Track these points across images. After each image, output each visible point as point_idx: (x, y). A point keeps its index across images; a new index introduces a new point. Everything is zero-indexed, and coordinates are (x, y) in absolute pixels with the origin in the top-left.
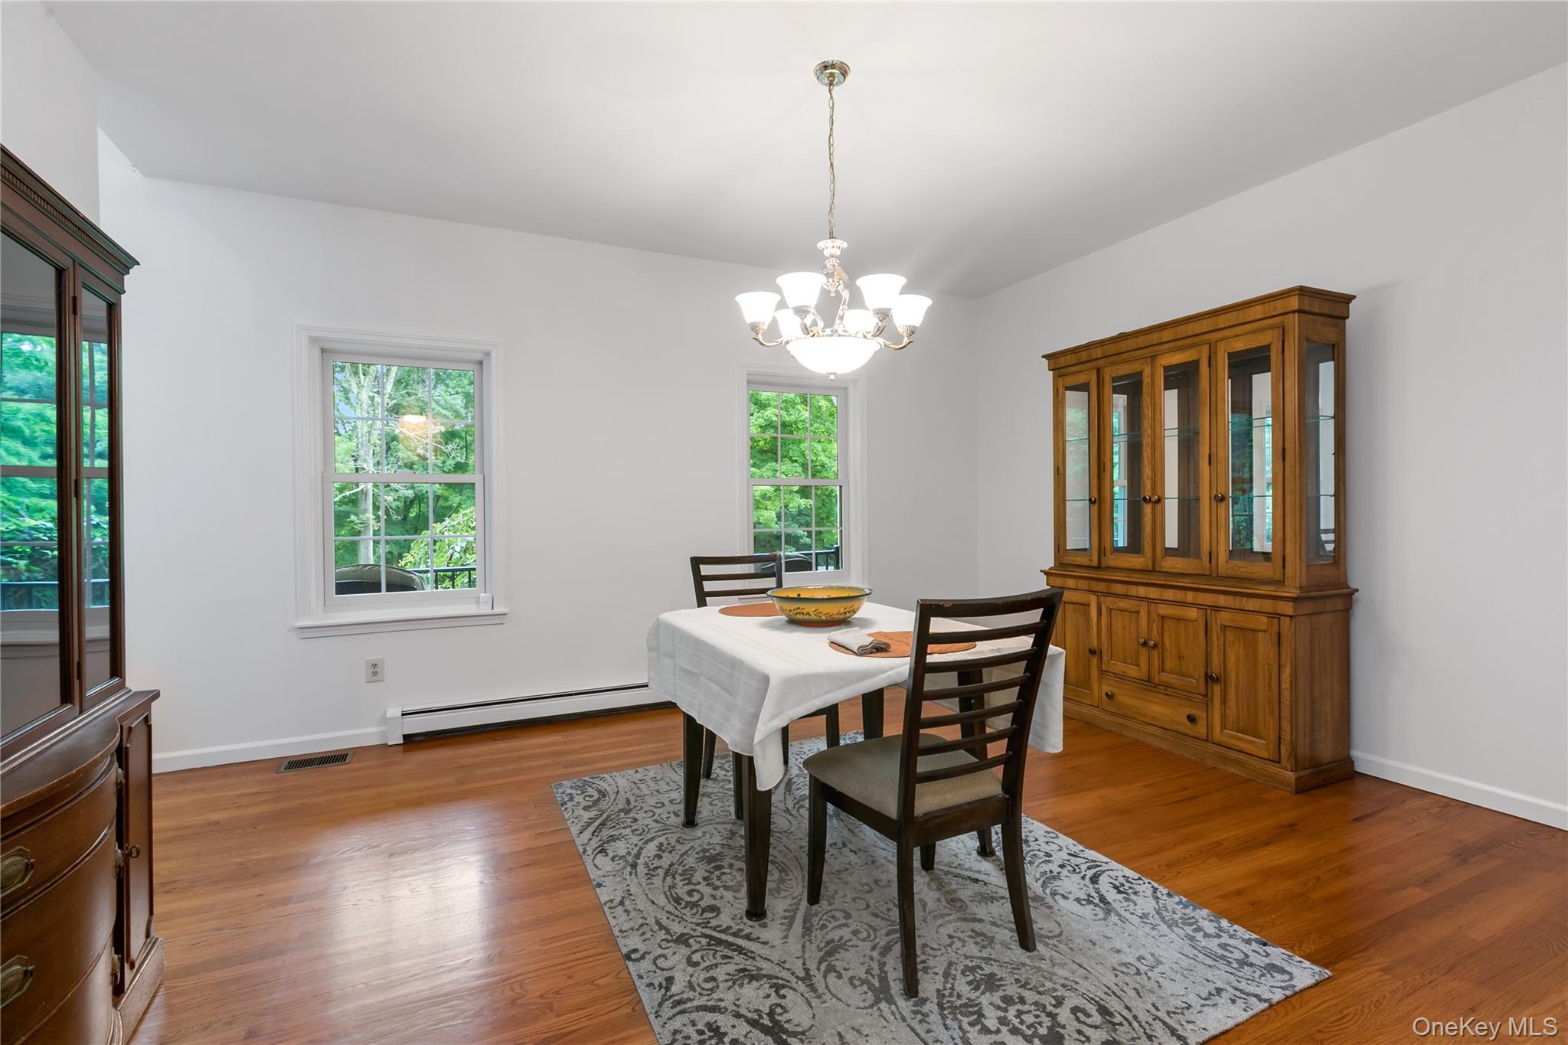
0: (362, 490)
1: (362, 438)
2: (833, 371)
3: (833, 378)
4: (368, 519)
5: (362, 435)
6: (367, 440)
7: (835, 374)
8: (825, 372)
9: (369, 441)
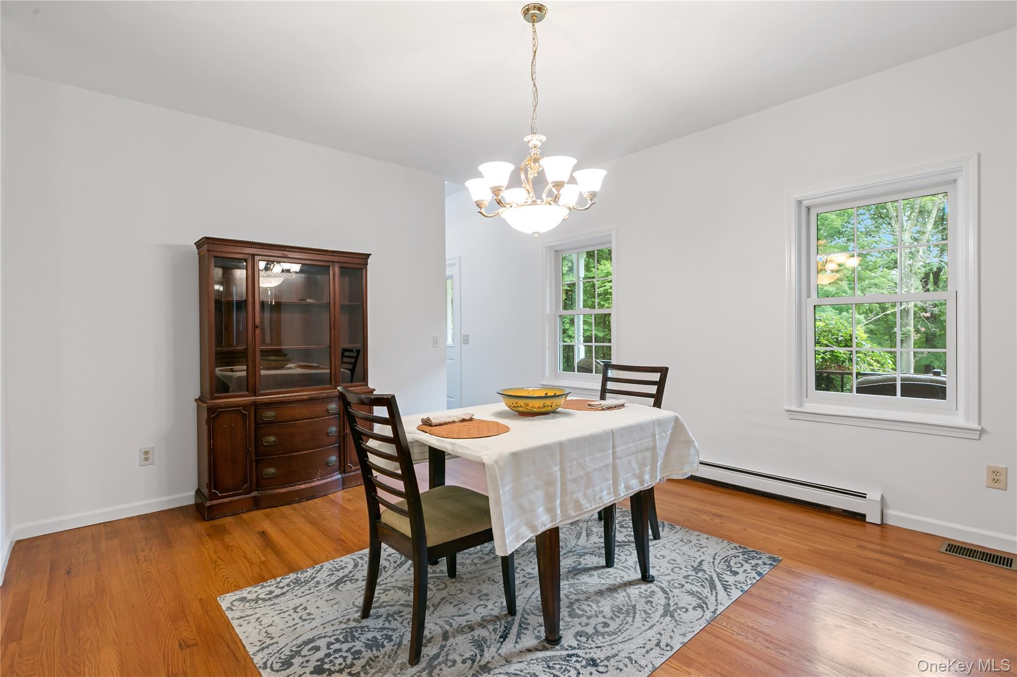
0: (905, 309)
1: (904, 269)
2: (537, 231)
3: (537, 236)
4: (909, 331)
5: (905, 267)
6: (909, 270)
7: (538, 233)
8: (530, 232)
9: (911, 271)
